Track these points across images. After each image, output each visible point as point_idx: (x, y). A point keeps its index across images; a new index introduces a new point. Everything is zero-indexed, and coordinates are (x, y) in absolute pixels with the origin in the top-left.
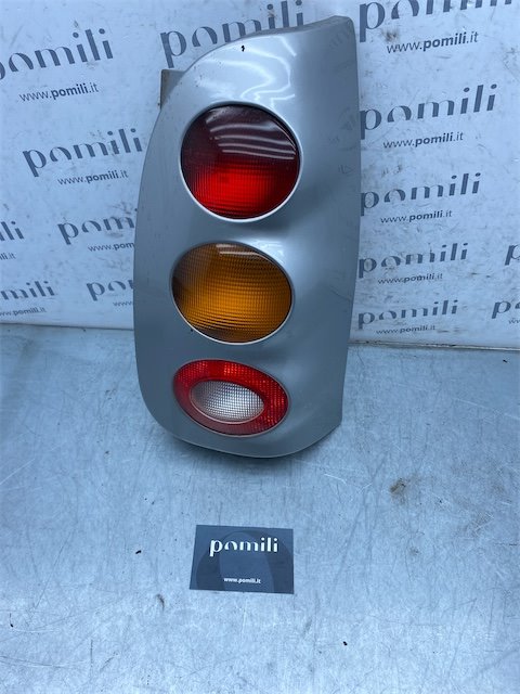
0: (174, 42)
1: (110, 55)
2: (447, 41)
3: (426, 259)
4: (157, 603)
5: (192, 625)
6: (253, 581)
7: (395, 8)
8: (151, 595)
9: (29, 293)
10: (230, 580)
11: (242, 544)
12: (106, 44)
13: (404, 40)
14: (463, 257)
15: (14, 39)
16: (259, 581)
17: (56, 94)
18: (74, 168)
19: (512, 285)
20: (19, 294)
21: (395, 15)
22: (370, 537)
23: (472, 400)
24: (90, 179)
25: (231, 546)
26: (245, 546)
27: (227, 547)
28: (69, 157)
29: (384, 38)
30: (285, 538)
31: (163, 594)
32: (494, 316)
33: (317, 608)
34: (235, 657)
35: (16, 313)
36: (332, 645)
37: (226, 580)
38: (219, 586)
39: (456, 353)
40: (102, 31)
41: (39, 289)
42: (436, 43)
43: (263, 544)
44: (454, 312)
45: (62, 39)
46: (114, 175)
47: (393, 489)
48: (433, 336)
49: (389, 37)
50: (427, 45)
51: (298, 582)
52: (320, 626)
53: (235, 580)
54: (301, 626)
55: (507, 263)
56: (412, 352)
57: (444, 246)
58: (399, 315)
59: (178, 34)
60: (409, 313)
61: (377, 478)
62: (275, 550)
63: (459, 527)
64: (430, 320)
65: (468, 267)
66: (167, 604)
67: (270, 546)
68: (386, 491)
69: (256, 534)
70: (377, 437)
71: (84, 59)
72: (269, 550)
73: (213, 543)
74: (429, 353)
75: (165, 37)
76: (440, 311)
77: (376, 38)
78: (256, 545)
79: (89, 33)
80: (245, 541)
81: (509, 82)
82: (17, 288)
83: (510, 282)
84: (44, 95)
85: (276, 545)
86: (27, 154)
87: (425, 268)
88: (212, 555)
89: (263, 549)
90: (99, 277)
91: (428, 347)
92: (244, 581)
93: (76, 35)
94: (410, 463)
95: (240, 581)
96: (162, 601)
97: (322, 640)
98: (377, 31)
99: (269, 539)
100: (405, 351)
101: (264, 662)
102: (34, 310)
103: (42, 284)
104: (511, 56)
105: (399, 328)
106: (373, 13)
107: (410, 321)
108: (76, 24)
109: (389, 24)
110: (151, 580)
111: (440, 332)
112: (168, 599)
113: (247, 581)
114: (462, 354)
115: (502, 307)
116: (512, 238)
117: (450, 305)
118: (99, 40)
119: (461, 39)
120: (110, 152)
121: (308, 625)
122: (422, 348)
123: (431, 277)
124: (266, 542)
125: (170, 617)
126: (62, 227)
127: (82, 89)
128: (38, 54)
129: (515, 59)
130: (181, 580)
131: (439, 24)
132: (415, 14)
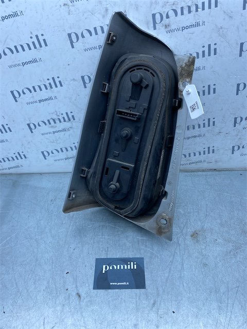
0: (74, 37)
1: (46, 45)
2: (192, 26)
3: (197, 127)
4: (77, 297)
5: (95, 307)
6: (125, 283)
7: (167, 14)
8: (74, 294)
9: (15, 158)
10: (114, 284)
11: (118, 266)
12: (44, 40)
13: (173, 27)
14: (214, 125)
15: (5, 41)
16: (128, 283)
17: (24, 64)
18: (33, 97)
19: (239, 137)
20: (10, 159)
21: (168, 17)
22: (183, 259)
23: (227, 193)
24: (40, 101)
25: (113, 267)
26: (120, 267)
27: (111, 268)
28: (31, 92)
29: (164, 27)
30: (140, 262)
32: (233, 153)
33: (158, 295)
35: (9, 169)
36: (167, 314)
37: (111, 284)
39: (217, 173)
40: (42, 35)
41: (20, 156)
42: (187, 27)
43: (129, 266)
44: (213, 152)
45: (25, 40)
46: (51, 99)
47: (192, 236)
48: (205, 166)
49: (166, 26)
50: (183, 28)
51: (147, 282)
52: (160, 304)
53: (116, 284)
54: (151, 305)
55: (235, 126)
56: (196, 173)
57: (204, 120)
58: (187, 156)
59: (75, 33)
60: (192, 155)
61: (184, 231)
62: (135, 268)
63: (226, 252)
64: (202, 157)
65: (217, 130)
67: (133, 266)
68: (188, 237)
69: (125, 261)
70: (182, 212)
71: (35, 47)
72: (132, 268)
73: (104, 266)
74: (204, 173)
75: (69, 35)
76: (207, 152)
77: (161, 28)
78: (126, 266)
79: (37, 36)
80: (120, 264)
81: (222, 42)
82: (9, 156)
83: (237, 135)
84: (19, 65)
85: (135, 266)
86: (12, 92)
87: (196, 132)
88: (104, 272)
89: (129, 268)
90: (47, 148)
91: (203, 171)
92: (120, 284)
93: (31, 38)
94: (199, 223)
95: (118, 284)
96: (79, 296)
97: (161, 312)
98: (161, 25)
99: (132, 263)
100: (192, 173)
101: (132, 324)
102: (18, 167)
103: (21, 153)
104: (221, 30)
105: (189, 162)
106: (158, 17)
107: (193, 159)
108: (31, 33)
109: (166, 21)
110: (74, 286)
111: (208, 163)
112: (83, 295)
113: (122, 283)
114: (220, 173)
115: (236, 148)
116: (235, 114)
117: (211, 149)
118: (41, 38)
119: (198, 25)
120: (49, 88)
121: (154, 304)
122: (201, 171)
123: (200, 136)
124: (130, 264)
125: (84, 304)
126: (29, 125)
127: (35, 61)
128: (15, 47)
129: (223, 31)
130: (89, 285)
131: (188, 19)
132: (176, 15)
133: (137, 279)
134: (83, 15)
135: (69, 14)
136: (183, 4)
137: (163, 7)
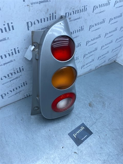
0: (30, 24)
1: (13, 29)
2: (78, 19)
4: (75, 154)
5: (84, 152)
6: (86, 136)
8: (73, 153)
10: (83, 139)
12: (12, 26)
13: (72, 19)
16: (87, 135)
19: (84, 62)
21: (71, 14)
25: (77, 133)
27: (77, 134)
31: (74, 151)
33: (98, 133)
34: (96, 151)
36: (105, 137)
37: (82, 140)
40: (12, 23)
42: (76, 19)
46: (12, 61)
47: (90, 106)
49: (70, 19)
52: (101, 135)
53: (83, 138)
54: (99, 138)
59: (31, 22)
63: (102, 106)
65: (79, 61)
66: (77, 152)
67: (83, 128)
71: (6, 31)
73: (74, 135)
75: (28, 23)
77: (68, 19)
78: (80, 130)
79: (8, 24)
80: (78, 130)
81: (85, 25)
88: (76, 137)
89: (82, 130)
93: (4, 25)
95: (84, 138)
96: (76, 153)
98: (68, 18)
101: (100, 148)
104: (86, 20)
106: (67, 14)
108: (5, 22)
109: (70, 16)
110: (70, 151)
112: (76, 151)
113: (85, 137)
116: (85, 53)
121: (99, 136)
124: (81, 128)
125: (80, 154)
130: (75, 146)
132: (74, 14)
134: (36, 12)
135: (29, 11)
137: (70, 10)
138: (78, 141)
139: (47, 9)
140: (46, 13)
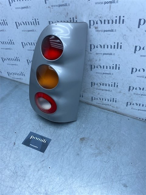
2: (109, 31)
3: (108, 85)
4: (13, 144)
5: (18, 151)
6: (36, 147)
7: (97, 22)
8: (13, 142)
9: (20, 74)
11: (38, 139)
13: (99, 29)
14: (117, 87)
15: (22, 18)
16: (37, 147)
17: (28, 31)
18: (31, 47)
19: (131, 98)
20: (18, 74)
21: (97, 23)
22: (69, 148)
23: (114, 126)
25: (36, 138)
26: (39, 139)
27: (34, 138)
29: (95, 28)
32: (127, 106)
33: (48, 158)
34: (23, 161)
35: (17, 79)
36: (46, 167)
37: (30, 145)
38: (28, 145)
40: (38, 19)
42: (107, 31)
43: (43, 140)
44: (116, 102)
45: (30, 20)
47: (81, 139)
48: (111, 108)
49: (96, 28)
50: (105, 31)
51: (46, 150)
52: (46, 162)
53: (32, 145)
54: (42, 160)
55: (129, 91)
56: (104, 110)
57: (112, 83)
58: (101, 99)
60: (104, 100)
61: (78, 135)
62: (45, 142)
63: (93, 153)
64: (109, 103)
65: (119, 90)
66: (15, 145)
67: (44, 141)
68: (78, 139)
70: (84, 126)
71: (34, 25)
72: (44, 142)
73: (32, 136)
74: (108, 112)
76: (112, 101)
77: (93, 28)
78: (41, 140)
79: (35, 19)
80: (39, 138)
81: (125, 43)
83: (130, 97)
84: (26, 31)
85: (45, 141)
86: (22, 43)
87: (107, 88)
88: (30, 139)
89: (42, 141)
92: (34, 146)
93: (33, 19)
94: (89, 135)
96: (15, 144)
97: (44, 165)
98: (93, 26)
99: (45, 140)
101: (29, 164)
102: (20, 79)
103: (23, 73)
104: (125, 36)
105: (102, 103)
106: (92, 22)
107: (104, 102)
108: (33, 17)
109: (96, 25)
110: (15, 139)
111: (112, 107)
113: (35, 147)
114: (117, 114)
115: (129, 104)
116: (130, 84)
117: (115, 100)
118: (37, 21)
119: (112, 31)
121: (43, 161)
122: (107, 110)
123: (109, 91)
124: (44, 140)
125: (14, 148)
126: (27, 60)
127: (33, 31)
128: (26, 22)
129: (126, 37)
130: (21, 141)
131: (107, 27)
132: (101, 24)
133: (42, 148)
134: (57, 14)
135: (50, 12)
136: (105, 19)
137: (95, 18)
138: (27, 142)
139: (66, 13)
140: (66, 16)
